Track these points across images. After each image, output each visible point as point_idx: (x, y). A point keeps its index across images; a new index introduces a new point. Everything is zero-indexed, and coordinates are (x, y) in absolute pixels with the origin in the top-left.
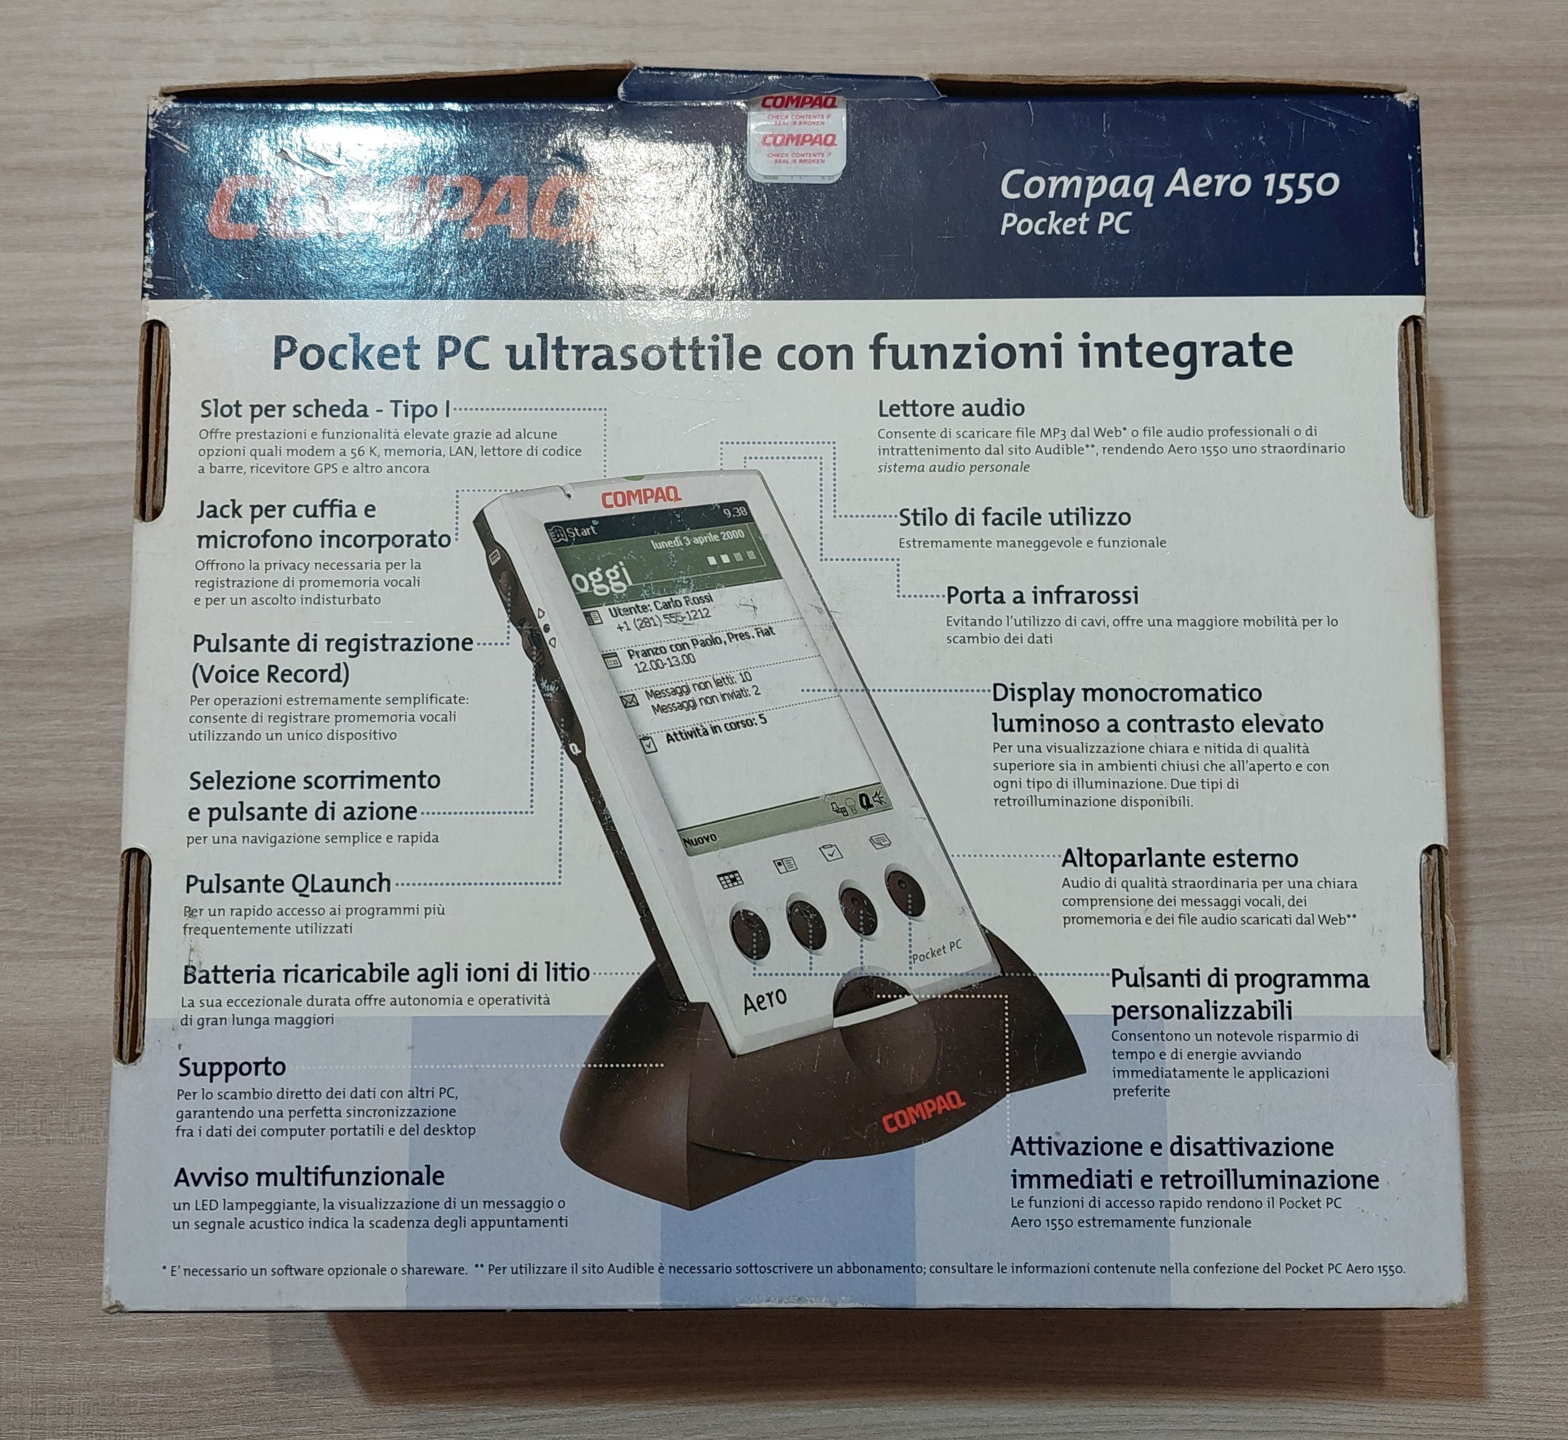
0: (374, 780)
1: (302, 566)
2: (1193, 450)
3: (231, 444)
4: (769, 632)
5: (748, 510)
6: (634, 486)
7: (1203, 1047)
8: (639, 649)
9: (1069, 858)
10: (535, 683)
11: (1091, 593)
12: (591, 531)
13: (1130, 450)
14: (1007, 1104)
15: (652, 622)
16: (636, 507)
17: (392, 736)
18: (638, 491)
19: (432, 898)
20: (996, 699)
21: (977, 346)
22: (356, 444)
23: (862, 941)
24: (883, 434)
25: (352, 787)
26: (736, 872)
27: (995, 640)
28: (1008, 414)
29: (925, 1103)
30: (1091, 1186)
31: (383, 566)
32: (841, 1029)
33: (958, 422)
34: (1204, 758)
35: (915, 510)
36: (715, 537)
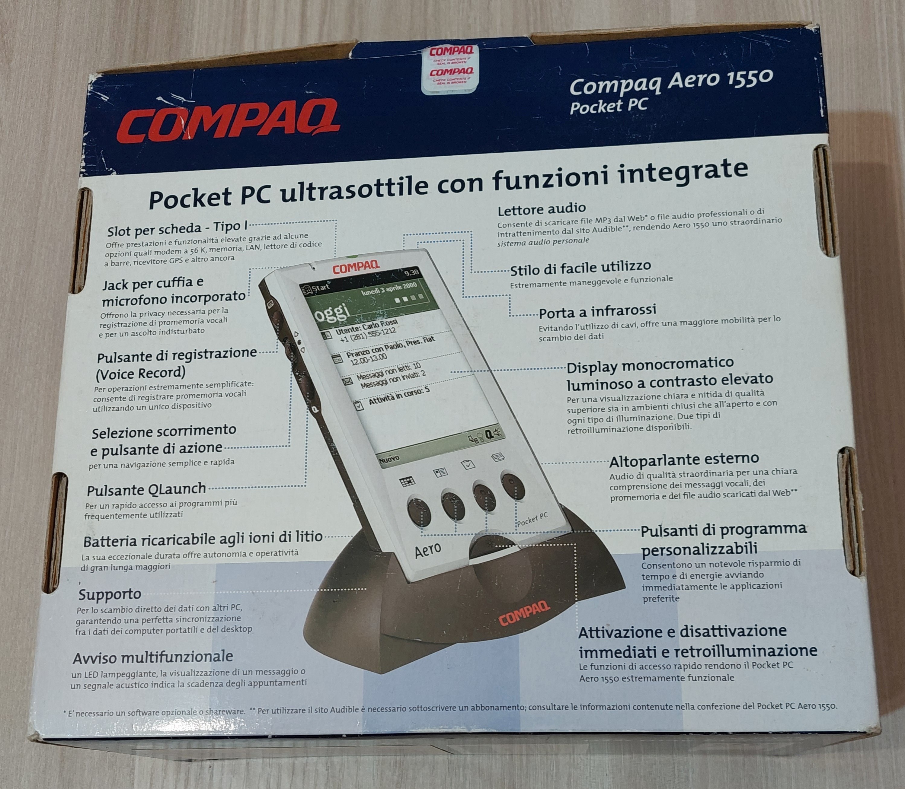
0: (198, 431)
1: (161, 314)
2: (688, 225)
3: (124, 250)
4: (431, 339)
5: (419, 271)
6: (352, 261)
7: (700, 571)
8: (353, 352)
9: (614, 462)
10: (292, 373)
11: (627, 309)
12: (326, 287)
13: (650, 227)
14: (576, 608)
15: (361, 336)
16: (353, 273)
17: (209, 405)
18: (354, 264)
19: (230, 495)
20: (569, 372)
21: (557, 175)
22: (193, 246)
23: (486, 514)
24: (501, 225)
25: (185, 434)
26: (411, 477)
27: (569, 338)
28: (576, 211)
29: (525, 608)
30: (630, 656)
31: (207, 312)
32: (474, 566)
33: (546, 217)
34: (698, 401)
35: (520, 267)
36: (400, 288)
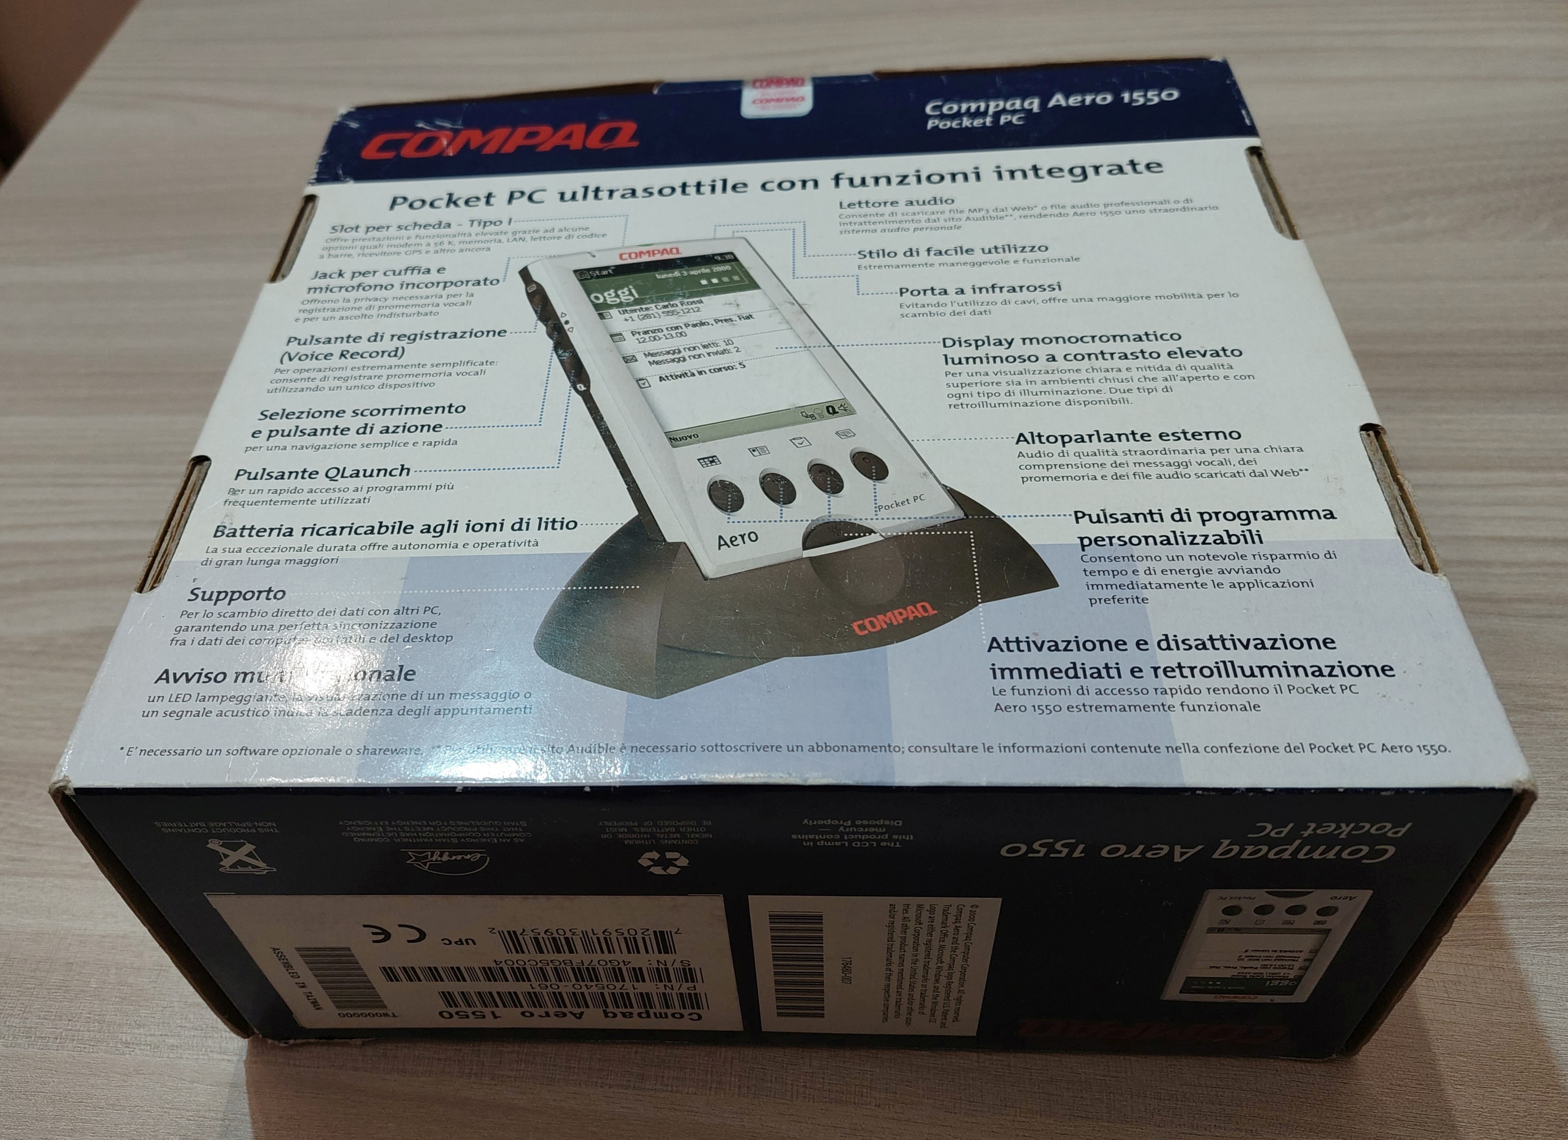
0: (410, 410)
1: (383, 299)
2: (1093, 214)
3: (348, 244)
4: (749, 317)
5: (735, 256)
6: (645, 249)
7: (1177, 565)
8: (641, 331)
9: (1022, 439)
10: (553, 351)
11: (1021, 287)
12: (609, 272)
13: (1043, 217)
14: (980, 612)
15: (652, 315)
16: (646, 259)
17: (431, 384)
18: (648, 252)
19: (444, 479)
20: (945, 346)
21: (914, 175)
22: (438, 240)
23: (829, 497)
24: (843, 216)
25: (392, 414)
26: (715, 456)
27: (942, 314)
28: (942, 203)
29: (896, 612)
30: (1076, 676)
31: (445, 297)
32: (811, 559)
33: (902, 208)
34: (1136, 375)
35: (870, 251)
36: (708, 271)
